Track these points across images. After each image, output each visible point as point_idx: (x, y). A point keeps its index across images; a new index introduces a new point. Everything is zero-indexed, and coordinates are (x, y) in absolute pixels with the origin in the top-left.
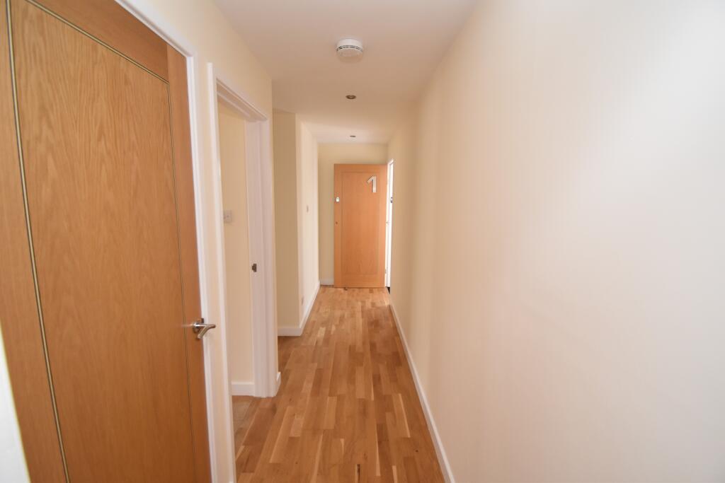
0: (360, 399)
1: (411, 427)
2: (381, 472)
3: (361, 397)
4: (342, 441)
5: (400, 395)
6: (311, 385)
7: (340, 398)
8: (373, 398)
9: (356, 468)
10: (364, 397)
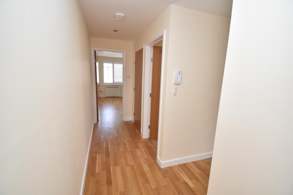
0: (118, 166)
1: (96, 158)
2: (109, 146)
3: (117, 167)
4: (121, 150)
5: (97, 172)
6: (145, 169)
7: (127, 165)
8: (111, 167)
9: (116, 145)
10: (116, 167)
